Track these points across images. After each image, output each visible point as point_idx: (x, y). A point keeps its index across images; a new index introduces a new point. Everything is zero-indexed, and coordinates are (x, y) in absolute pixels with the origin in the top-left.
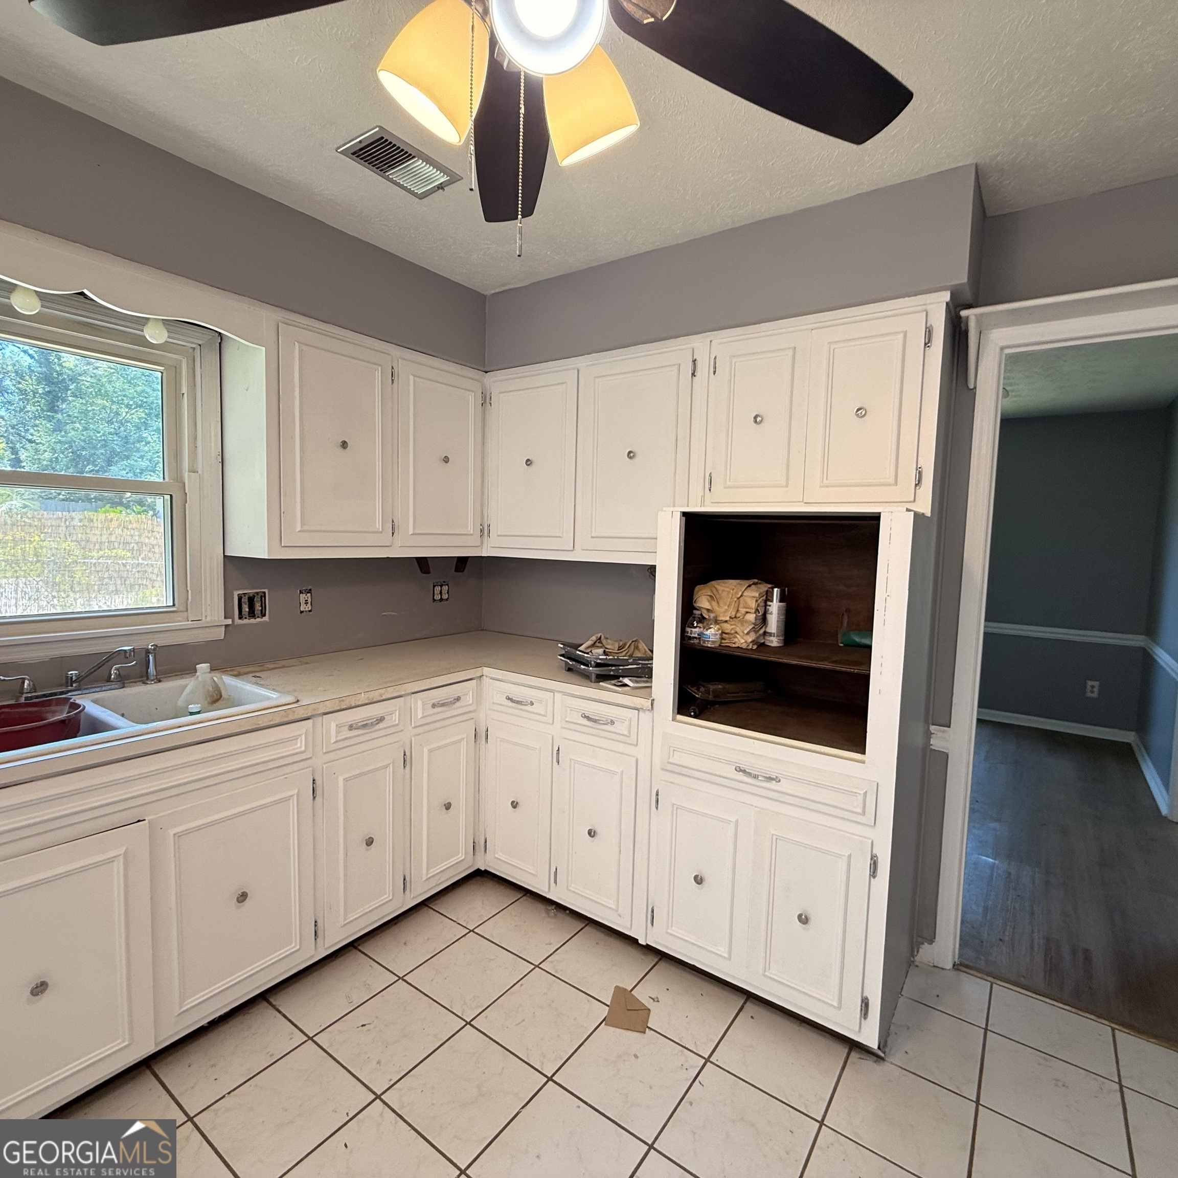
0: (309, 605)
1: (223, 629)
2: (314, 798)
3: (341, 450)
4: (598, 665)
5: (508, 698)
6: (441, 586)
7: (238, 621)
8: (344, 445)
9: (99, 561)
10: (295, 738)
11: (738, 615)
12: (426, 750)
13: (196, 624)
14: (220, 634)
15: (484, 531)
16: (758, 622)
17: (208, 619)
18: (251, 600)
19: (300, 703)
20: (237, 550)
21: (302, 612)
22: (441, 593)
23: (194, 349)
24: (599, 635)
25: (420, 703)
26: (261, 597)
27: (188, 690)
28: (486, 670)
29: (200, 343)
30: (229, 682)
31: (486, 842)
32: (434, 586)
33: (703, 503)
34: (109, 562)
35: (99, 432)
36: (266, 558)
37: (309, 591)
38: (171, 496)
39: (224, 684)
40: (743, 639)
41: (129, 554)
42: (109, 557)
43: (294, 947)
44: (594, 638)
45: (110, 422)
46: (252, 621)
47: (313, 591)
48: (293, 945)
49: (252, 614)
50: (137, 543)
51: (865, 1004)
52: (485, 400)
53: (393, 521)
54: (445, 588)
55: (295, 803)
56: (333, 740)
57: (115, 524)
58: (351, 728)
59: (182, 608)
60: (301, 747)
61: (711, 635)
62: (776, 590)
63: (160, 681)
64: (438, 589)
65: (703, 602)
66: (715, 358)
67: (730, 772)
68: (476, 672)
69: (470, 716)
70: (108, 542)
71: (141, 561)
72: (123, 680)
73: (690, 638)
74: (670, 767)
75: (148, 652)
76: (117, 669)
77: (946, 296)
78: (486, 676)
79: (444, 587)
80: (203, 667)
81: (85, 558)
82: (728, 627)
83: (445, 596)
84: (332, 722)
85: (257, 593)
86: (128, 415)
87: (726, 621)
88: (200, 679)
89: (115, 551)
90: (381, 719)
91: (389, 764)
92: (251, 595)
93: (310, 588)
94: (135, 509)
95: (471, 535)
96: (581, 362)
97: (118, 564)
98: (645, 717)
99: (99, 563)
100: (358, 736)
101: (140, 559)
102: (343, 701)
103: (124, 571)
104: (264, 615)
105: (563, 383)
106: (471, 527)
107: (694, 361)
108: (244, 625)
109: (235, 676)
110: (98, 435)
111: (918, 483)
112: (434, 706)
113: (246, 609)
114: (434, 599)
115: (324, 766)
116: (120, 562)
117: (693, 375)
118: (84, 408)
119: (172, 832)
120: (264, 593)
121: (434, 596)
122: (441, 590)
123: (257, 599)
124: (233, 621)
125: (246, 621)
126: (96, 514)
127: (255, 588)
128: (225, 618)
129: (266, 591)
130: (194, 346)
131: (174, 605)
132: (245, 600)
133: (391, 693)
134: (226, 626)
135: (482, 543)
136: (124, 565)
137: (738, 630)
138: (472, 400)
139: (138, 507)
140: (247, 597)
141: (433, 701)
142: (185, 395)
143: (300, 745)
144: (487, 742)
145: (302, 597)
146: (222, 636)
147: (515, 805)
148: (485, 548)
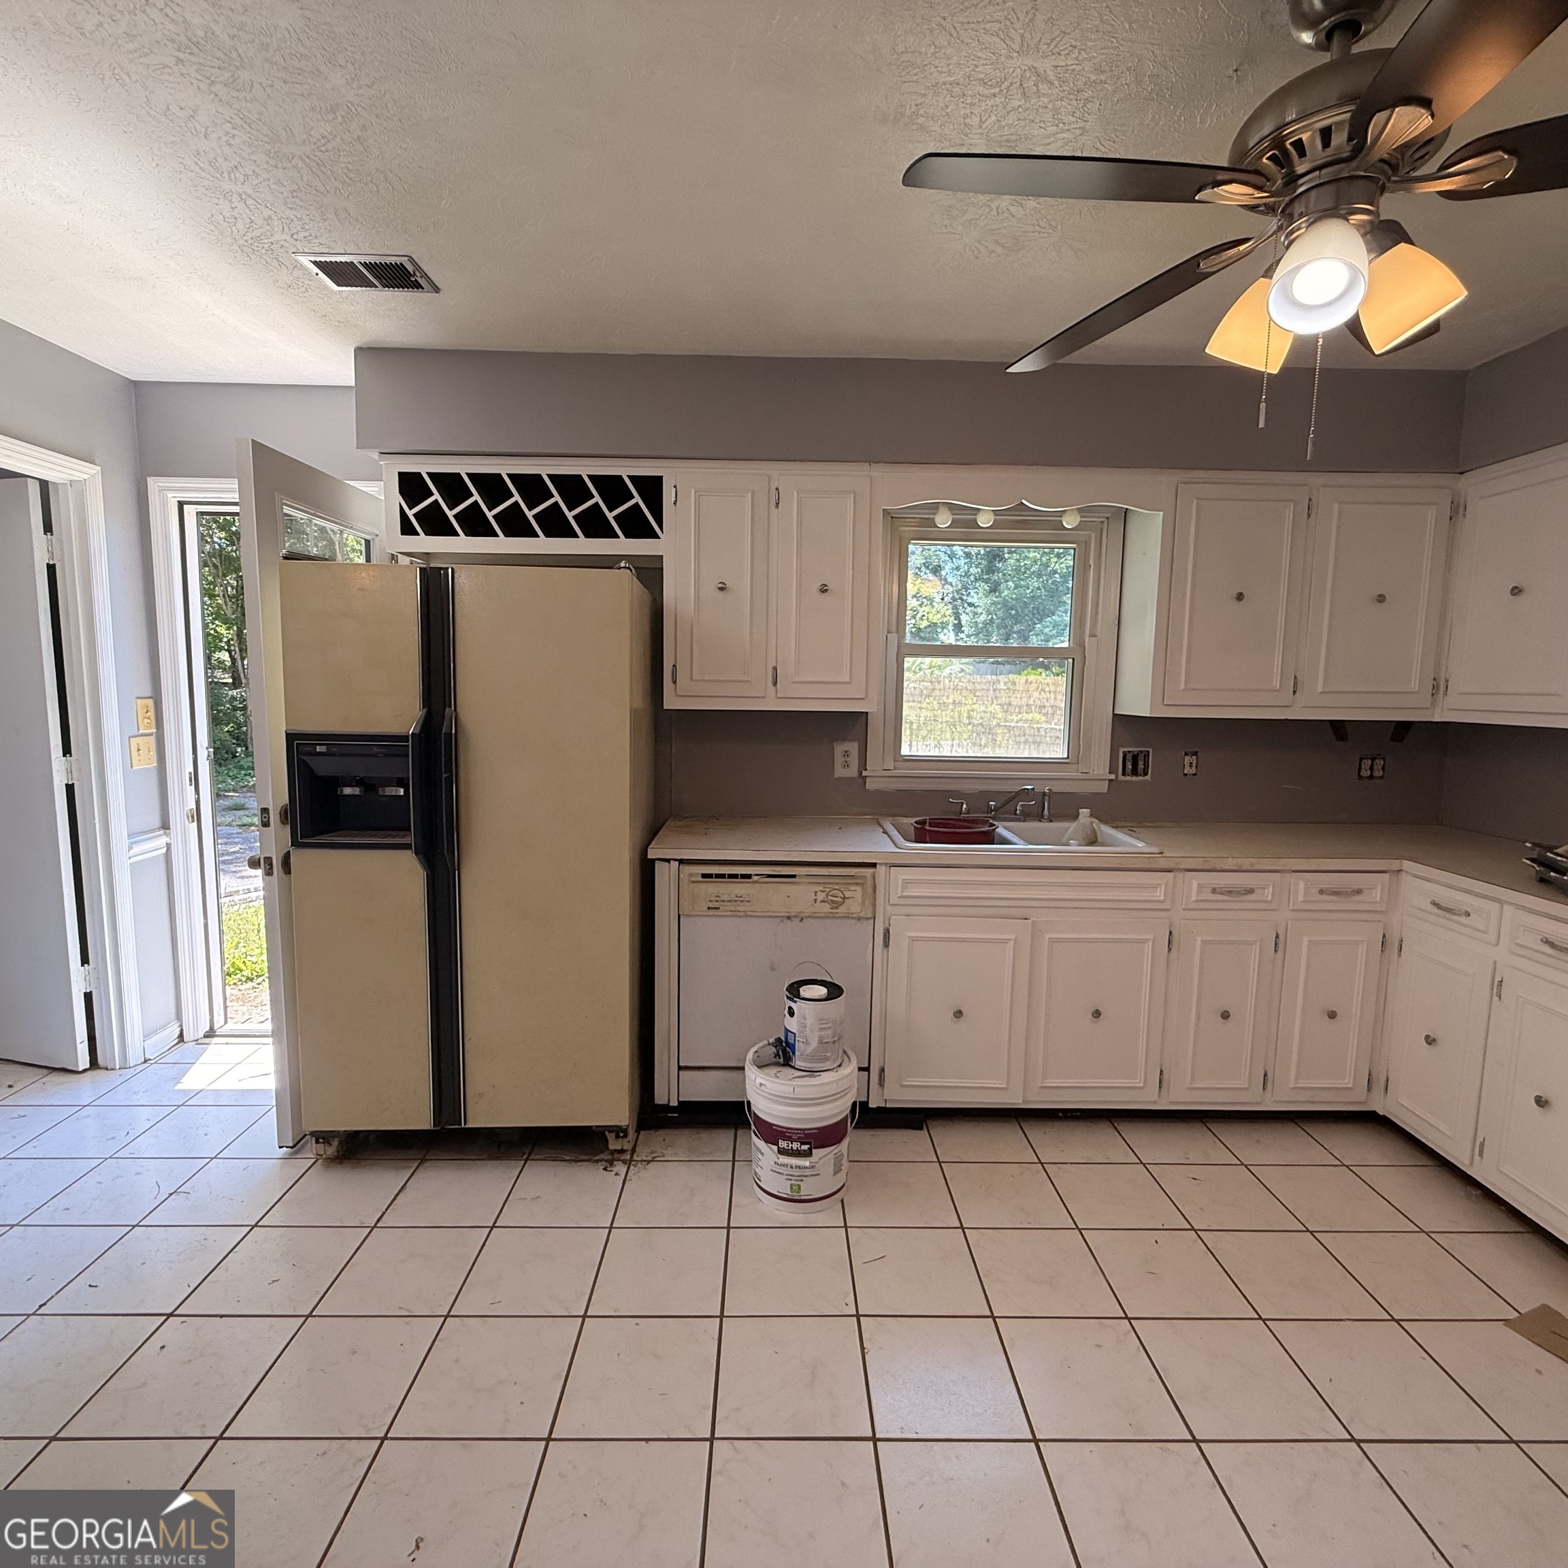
0: (1194, 768)
1: (1107, 783)
2: (1170, 950)
3: (1235, 602)
5: (1434, 903)
6: (1373, 760)
7: (1121, 778)
8: (1240, 597)
9: (1019, 724)
10: (1157, 886)
12: (1305, 940)
13: (1083, 776)
14: (1103, 788)
15: (1438, 688)
17: (1095, 772)
18: (1135, 759)
19: (1164, 855)
20: (1125, 709)
21: (1185, 775)
22: (1371, 768)
23: (1102, 522)
25: (1302, 885)
26: (1145, 755)
27: (1071, 830)
28: (1407, 864)
29: (1108, 515)
30: (1106, 830)
31: (1387, 1080)
32: (1361, 759)
34: (1026, 725)
35: (1028, 589)
36: (1148, 715)
37: (1195, 754)
38: (1073, 659)
39: (1101, 832)
41: (1044, 718)
42: (1026, 721)
43: (1137, 1083)
45: (1039, 575)
46: (1134, 778)
47: (1199, 754)
48: (1138, 1081)
49: (1135, 772)
50: (1052, 707)
52: (1457, 510)
53: (1295, 678)
54: (1379, 763)
55: (1150, 948)
56: (1194, 899)
57: (1034, 686)
58: (1214, 891)
59: (1075, 761)
60: (1160, 896)
63: (1051, 821)
64: (1367, 763)
68: (1394, 865)
69: (1377, 917)
70: (1027, 705)
71: (1053, 726)
72: (1026, 816)
75: (1044, 794)
76: (1022, 806)
78: (1406, 872)
79: (1377, 761)
80: (1084, 812)
81: (1007, 721)
83: (1379, 773)
84: (1195, 880)
85: (1141, 752)
86: (1057, 565)
88: (1081, 821)
89: (1031, 715)
90: (1251, 891)
91: (1256, 941)
92: (1136, 753)
93: (1197, 750)
94: (1054, 670)
95: (1417, 693)
97: (1033, 728)
99: (1017, 727)
100: (1222, 901)
101: (1053, 723)
102: (1207, 861)
103: (1038, 736)
104: (1146, 774)
106: (1420, 683)
108: (1127, 781)
109: (1113, 827)
110: (1028, 591)
112: (1321, 892)
113: (1129, 766)
114: (1359, 775)
115: (1183, 922)
116: (1035, 726)
118: (1018, 564)
119: (1048, 936)
120: (1148, 752)
121: (1359, 772)
122: (1372, 765)
123: (1141, 757)
124: (1117, 776)
125: (1128, 778)
126: (1018, 677)
127: (1140, 747)
128: (1110, 773)
129: (1150, 750)
130: (1102, 520)
131: (1068, 757)
132: (1129, 757)
133: (1265, 864)
134: (1110, 781)
135: (1435, 704)
136: (1038, 729)
139: (1057, 668)
140: (1131, 755)
141: (1321, 886)
142: (1092, 567)
143: (1160, 894)
144: (1400, 955)
145: (1187, 759)
146: (1106, 790)
147: (1430, 1041)
148: (1438, 711)
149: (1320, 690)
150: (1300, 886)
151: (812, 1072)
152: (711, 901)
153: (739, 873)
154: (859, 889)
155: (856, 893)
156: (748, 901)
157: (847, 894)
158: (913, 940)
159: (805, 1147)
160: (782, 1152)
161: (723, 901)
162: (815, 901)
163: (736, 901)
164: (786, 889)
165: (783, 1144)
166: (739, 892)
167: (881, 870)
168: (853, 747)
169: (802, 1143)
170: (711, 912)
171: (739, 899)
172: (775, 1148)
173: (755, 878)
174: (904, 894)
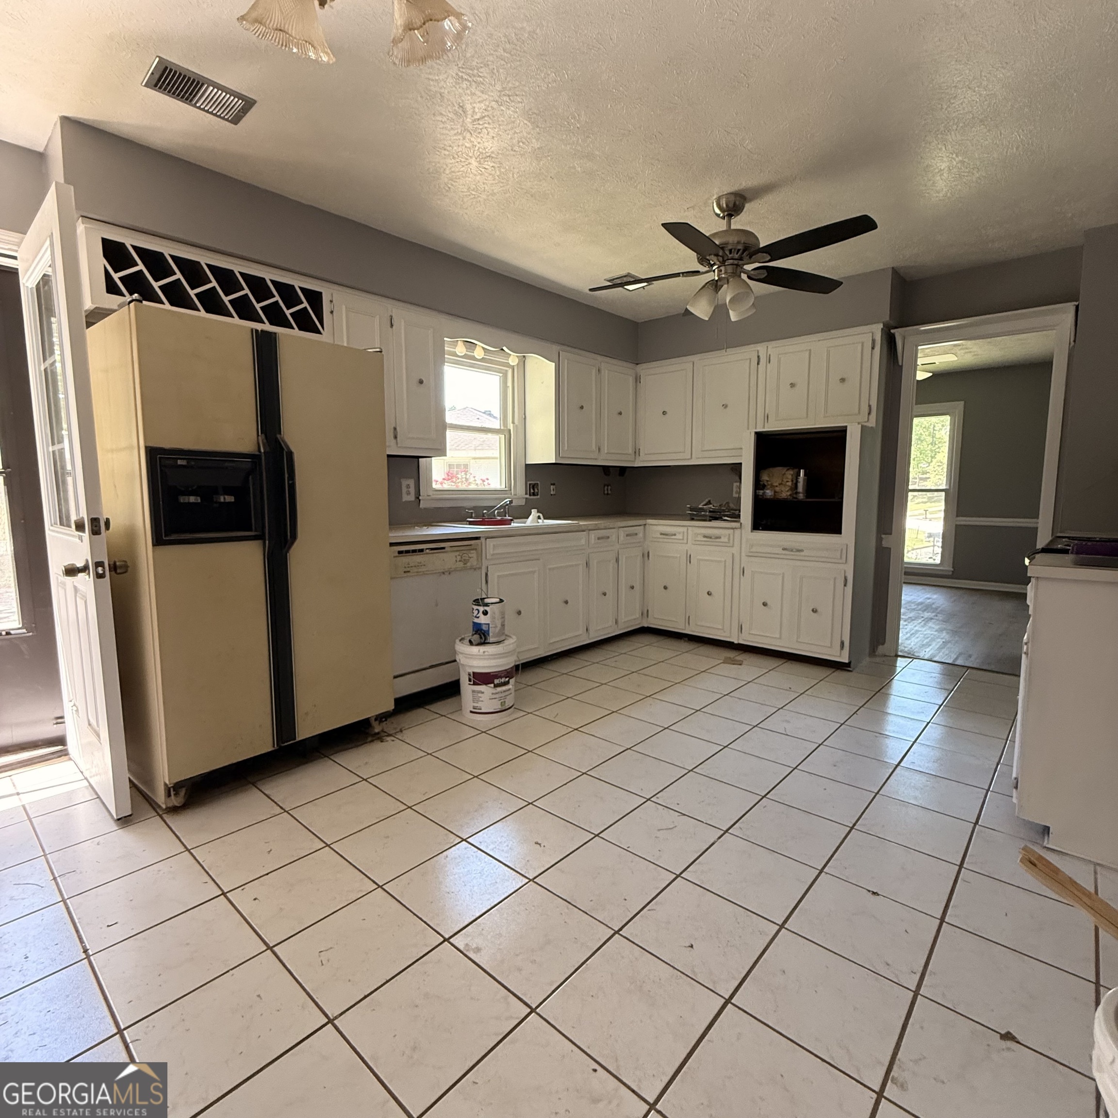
0: (554, 491)
1: (524, 500)
2: (587, 567)
3: (581, 410)
4: (710, 512)
5: (661, 534)
7: (529, 497)
8: (582, 407)
10: (582, 538)
11: (783, 483)
12: (624, 558)
13: (515, 496)
14: (523, 502)
15: (637, 452)
16: (793, 486)
17: (520, 494)
18: (534, 487)
19: (580, 524)
20: (531, 460)
21: (551, 495)
22: (608, 490)
24: (709, 499)
26: (538, 486)
28: (648, 521)
29: (518, 362)
31: (648, 610)
32: (604, 486)
33: (764, 427)
36: (554, 462)
37: (556, 484)
38: (504, 435)
40: (785, 493)
43: (580, 633)
44: (707, 500)
46: (534, 497)
49: (533, 494)
51: (842, 643)
52: (637, 379)
54: (609, 487)
55: (581, 568)
56: (593, 543)
58: (598, 539)
59: (509, 488)
61: (769, 493)
62: (802, 470)
64: (606, 488)
65: (765, 477)
66: (770, 355)
67: (780, 551)
68: (644, 522)
69: (641, 543)
73: (759, 495)
74: (750, 554)
76: (497, 512)
77: (881, 326)
78: (648, 524)
80: (534, 511)
82: (777, 489)
83: (609, 492)
84: (593, 534)
85: (536, 483)
87: (777, 486)
90: (609, 537)
91: (611, 560)
92: (534, 484)
95: (630, 454)
96: (695, 358)
98: (738, 532)
100: (601, 543)
102: (596, 525)
104: (538, 495)
105: (683, 370)
106: (630, 451)
107: (758, 357)
108: (531, 499)
111: (869, 414)
112: (627, 536)
113: (532, 491)
114: (603, 494)
115: (590, 554)
117: (758, 364)
119: (548, 567)
121: (604, 492)
123: (536, 486)
125: (532, 497)
128: (526, 495)
129: (539, 482)
131: (505, 488)
132: (532, 486)
133: (612, 525)
134: (526, 498)
135: (635, 459)
137: (783, 489)
138: (631, 380)
141: (627, 533)
143: (583, 542)
144: (649, 559)
145: (552, 486)
146: (524, 504)
147: (665, 588)
148: (636, 463)
149: (606, 452)
150: (622, 533)
151: (499, 642)
152: (405, 567)
153: (418, 548)
154: (474, 551)
155: (473, 554)
156: (424, 565)
157: (470, 555)
158: (499, 577)
159: (507, 679)
160: (496, 686)
161: (412, 567)
162: (456, 561)
163: (418, 566)
164: (442, 556)
165: (497, 681)
166: (418, 561)
167: (483, 540)
168: (411, 482)
169: (506, 678)
170: (406, 575)
171: (420, 565)
172: (492, 685)
173: (428, 551)
174: (495, 552)
